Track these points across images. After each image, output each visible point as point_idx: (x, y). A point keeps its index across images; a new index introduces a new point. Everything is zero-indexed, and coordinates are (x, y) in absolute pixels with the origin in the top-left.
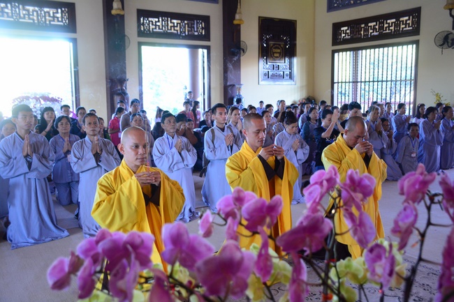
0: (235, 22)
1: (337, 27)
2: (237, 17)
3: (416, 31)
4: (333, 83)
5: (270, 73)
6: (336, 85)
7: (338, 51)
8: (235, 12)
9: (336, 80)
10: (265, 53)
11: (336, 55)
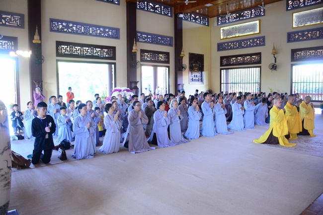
0: (181, 56)
1: (222, 58)
2: (182, 53)
3: (259, 62)
4: (221, 83)
5: (194, 78)
6: (222, 84)
7: (223, 69)
8: (181, 51)
9: (222, 82)
10: (192, 69)
11: (222, 71)
